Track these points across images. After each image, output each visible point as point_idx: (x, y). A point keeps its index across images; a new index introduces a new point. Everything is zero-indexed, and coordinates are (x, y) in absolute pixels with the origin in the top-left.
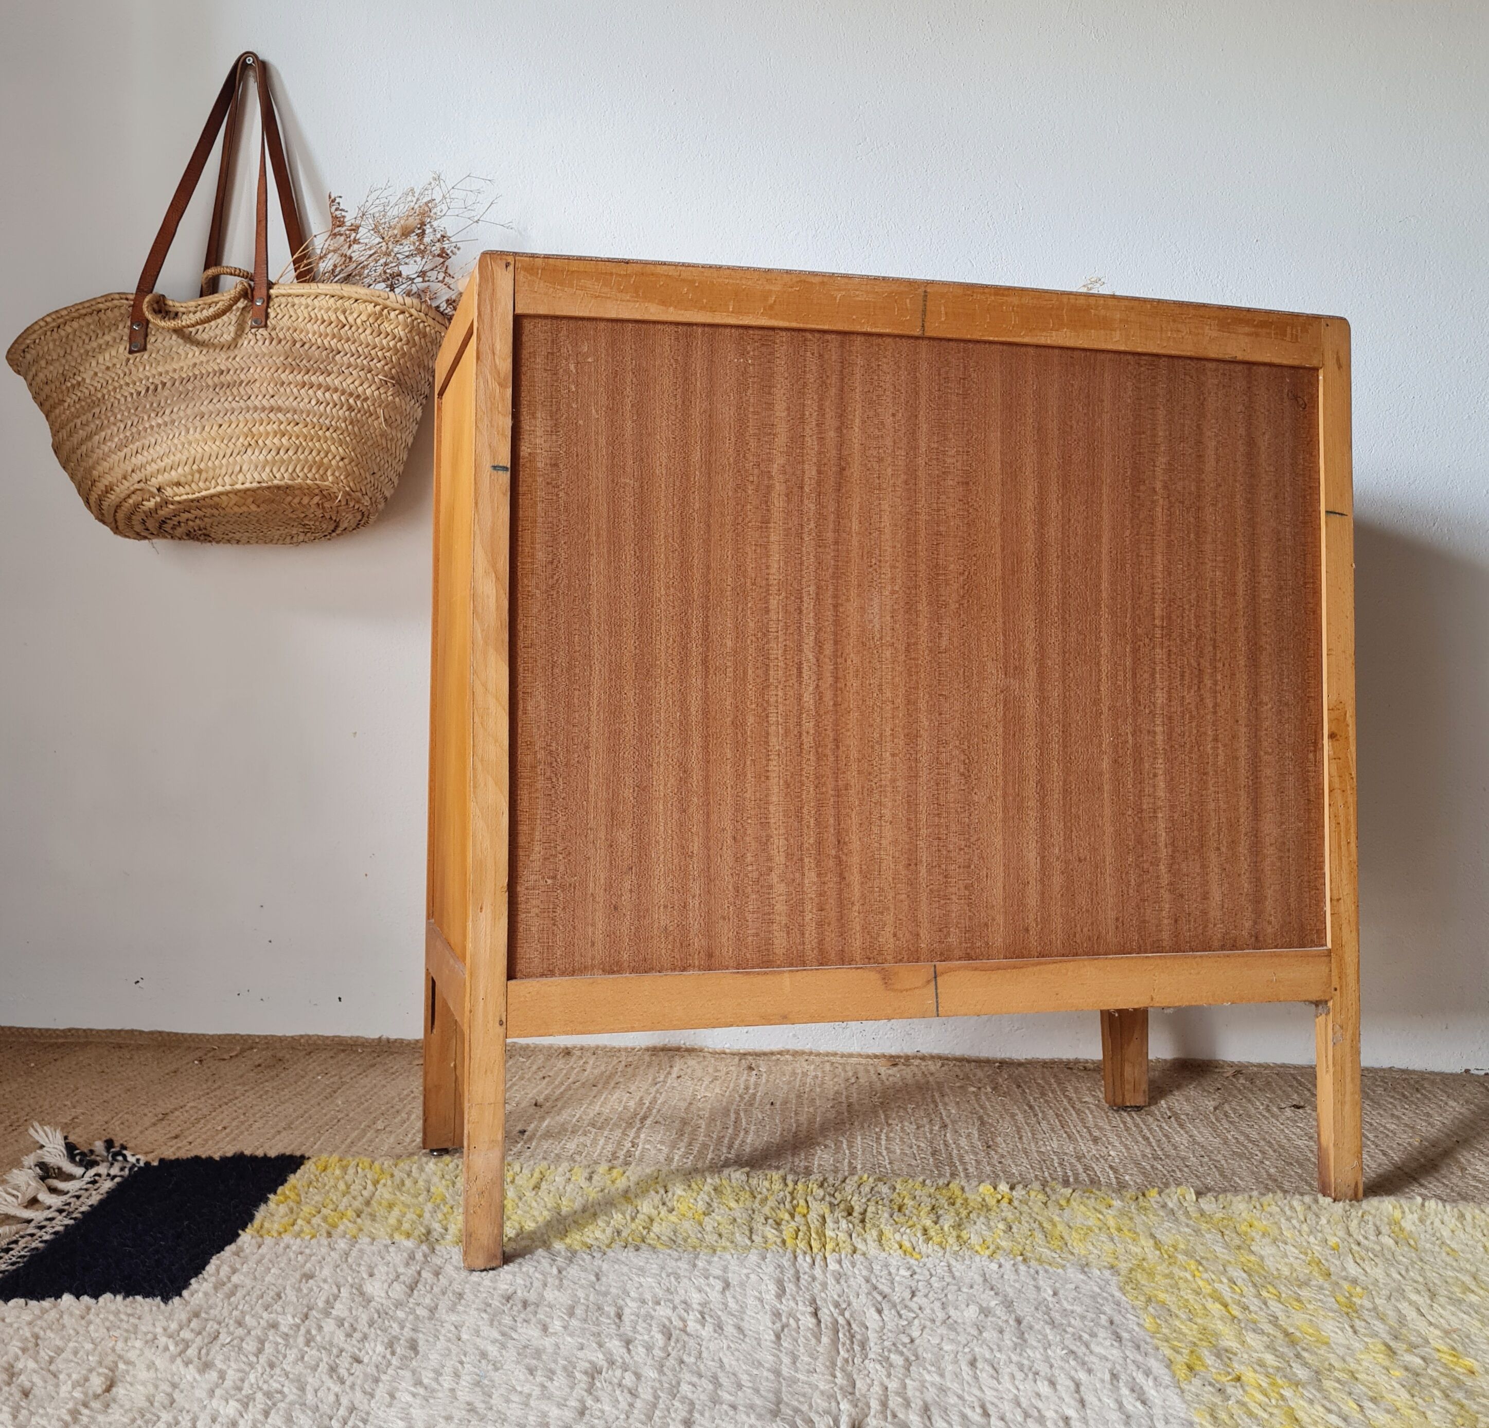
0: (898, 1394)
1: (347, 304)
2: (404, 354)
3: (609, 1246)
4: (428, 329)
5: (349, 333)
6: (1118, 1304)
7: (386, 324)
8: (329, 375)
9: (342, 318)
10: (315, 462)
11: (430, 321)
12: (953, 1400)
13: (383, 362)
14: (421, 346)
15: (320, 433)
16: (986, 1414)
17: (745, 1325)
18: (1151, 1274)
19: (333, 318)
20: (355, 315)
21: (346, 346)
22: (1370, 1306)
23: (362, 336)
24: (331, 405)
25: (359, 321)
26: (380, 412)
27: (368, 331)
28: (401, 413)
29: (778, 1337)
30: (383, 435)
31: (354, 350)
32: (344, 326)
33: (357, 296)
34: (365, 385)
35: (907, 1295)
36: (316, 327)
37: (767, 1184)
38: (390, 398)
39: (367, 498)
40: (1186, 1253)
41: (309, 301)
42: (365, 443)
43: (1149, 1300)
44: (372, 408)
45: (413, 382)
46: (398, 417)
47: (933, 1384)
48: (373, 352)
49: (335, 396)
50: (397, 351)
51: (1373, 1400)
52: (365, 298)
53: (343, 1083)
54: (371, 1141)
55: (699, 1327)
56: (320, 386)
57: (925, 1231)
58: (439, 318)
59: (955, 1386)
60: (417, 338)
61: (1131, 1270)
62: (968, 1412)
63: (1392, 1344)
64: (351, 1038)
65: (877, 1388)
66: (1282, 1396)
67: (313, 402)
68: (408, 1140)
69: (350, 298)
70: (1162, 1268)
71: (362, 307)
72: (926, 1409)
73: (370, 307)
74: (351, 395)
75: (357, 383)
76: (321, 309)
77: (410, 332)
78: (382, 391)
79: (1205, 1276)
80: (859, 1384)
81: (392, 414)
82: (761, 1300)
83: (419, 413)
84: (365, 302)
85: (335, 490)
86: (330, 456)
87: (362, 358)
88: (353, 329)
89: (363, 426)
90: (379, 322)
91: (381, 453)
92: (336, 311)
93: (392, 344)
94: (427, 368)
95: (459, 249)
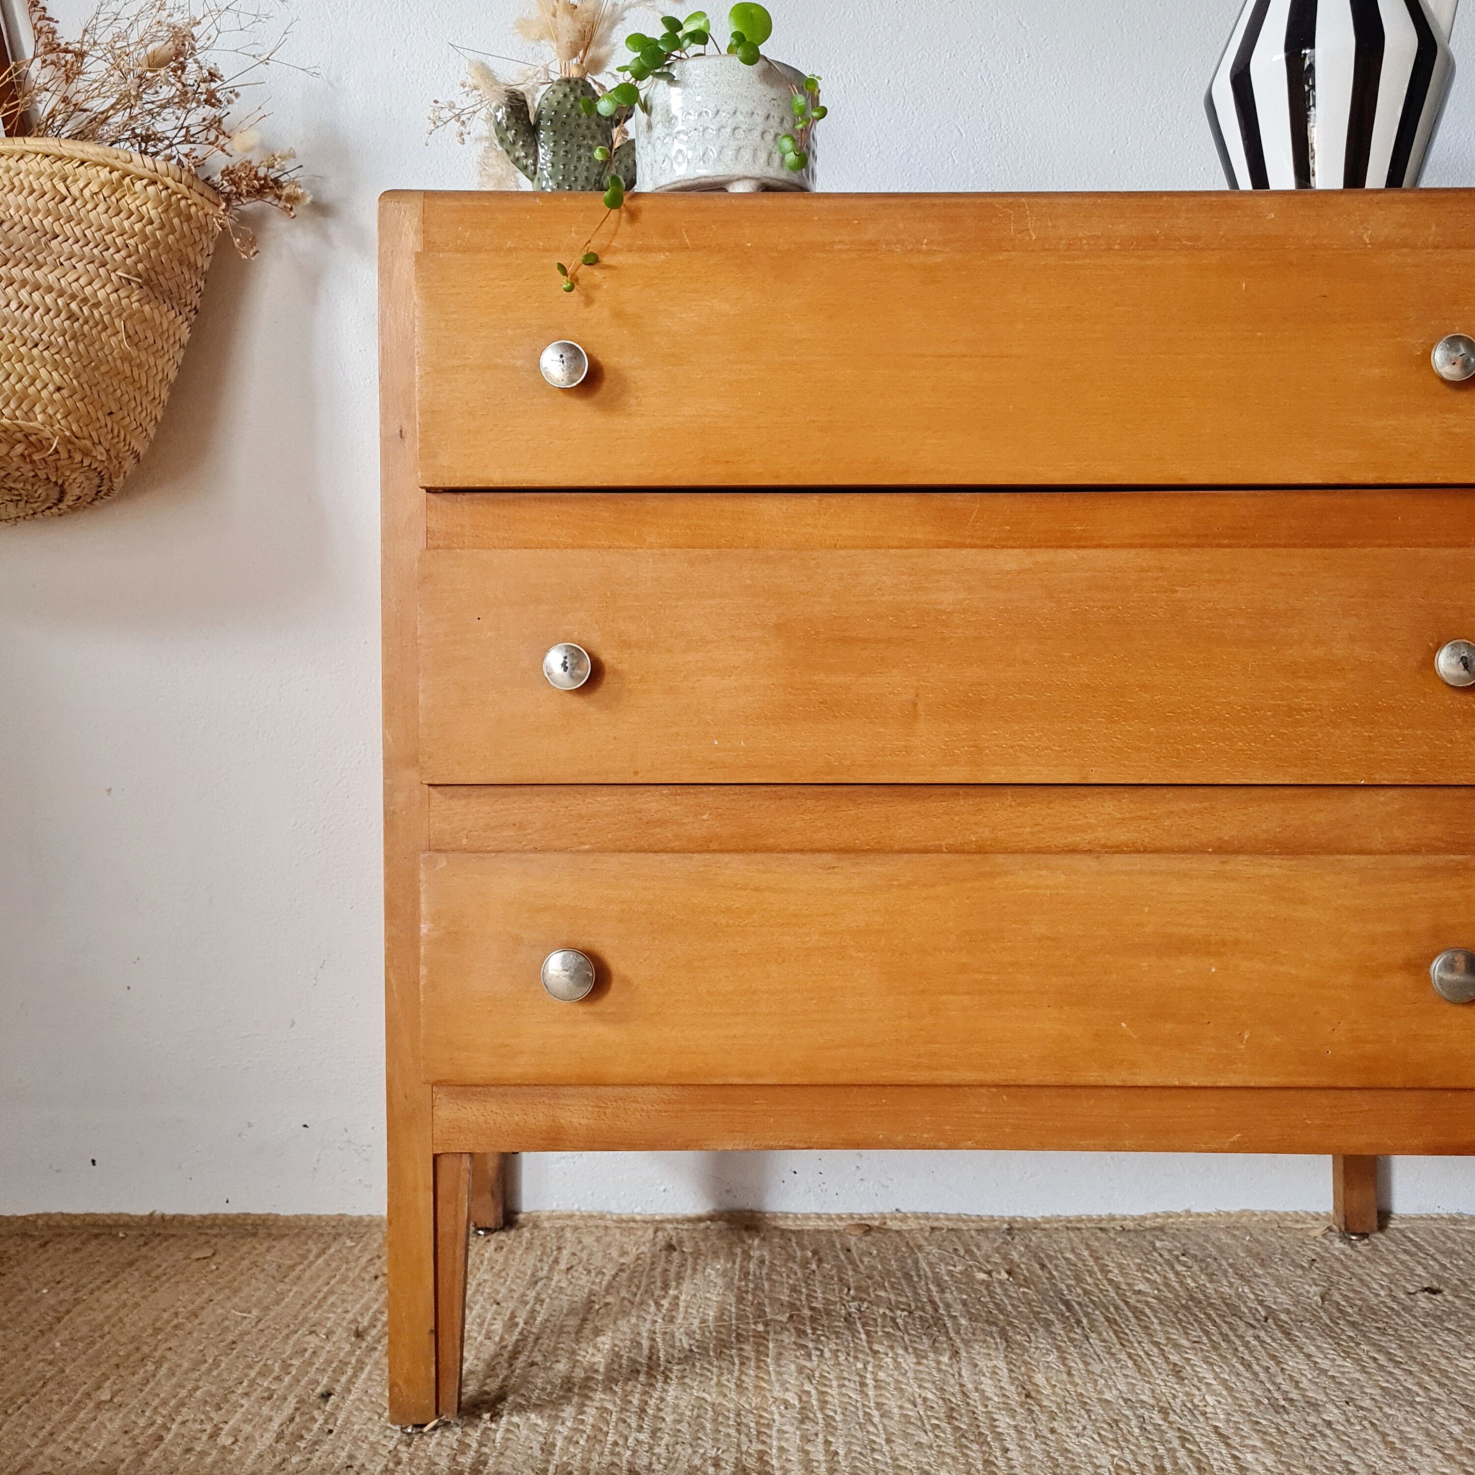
1: (69, 168)
2: (156, 244)
4: (193, 209)
5: (73, 209)
7: (128, 199)
8: (40, 267)
9: (61, 187)
10: (14, 392)
11: (196, 198)
13: (123, 253)
14: (183, 232)
15: (23, 350)
19: (48, 186)
20: (81, 184)
21: (67, 227)
23: (92, 215)
24: (41, 311)
25: (87, 193)
26: (119, 324)
27: (101, 208)
28: (153, 329)
30: (126, 357)
31: (79, 234)
32: (64, 199)
33: (84, 157)
34: (96, 285)
36: (21, 199)
38: (136, 305)
39: (100, 448)
41: (12, 162)
42: (96, 368)
44: (106, 318)
45: (172, 284)
46: (149, 334)
48: (108, 238)
49: (48, 299)
50: (145, 238)
52: (94, 159)
56: (24, 283)
58: (209, 193)
60: (176, 221)
64: (109, 1216)
67: (14, 305)
69: (72, 159)
71: (92, 172)
73: (104, 173)
74: (73, 297)
75: (82, 281)
76: (28, 173)
77: (166, 211)
78: (122, 293)
81: (138, 328)
83: (185, 334)
84: (96, 164)
85: (47, 432)
86: (39, 384)
87: (91, 245)
88: (78, 203)
89: (93, 344)
90: (118, 195)
91: (123, 386)
92: (51, 178)
93: (137, 227)
94: (193, 267)
95: (237, 95)
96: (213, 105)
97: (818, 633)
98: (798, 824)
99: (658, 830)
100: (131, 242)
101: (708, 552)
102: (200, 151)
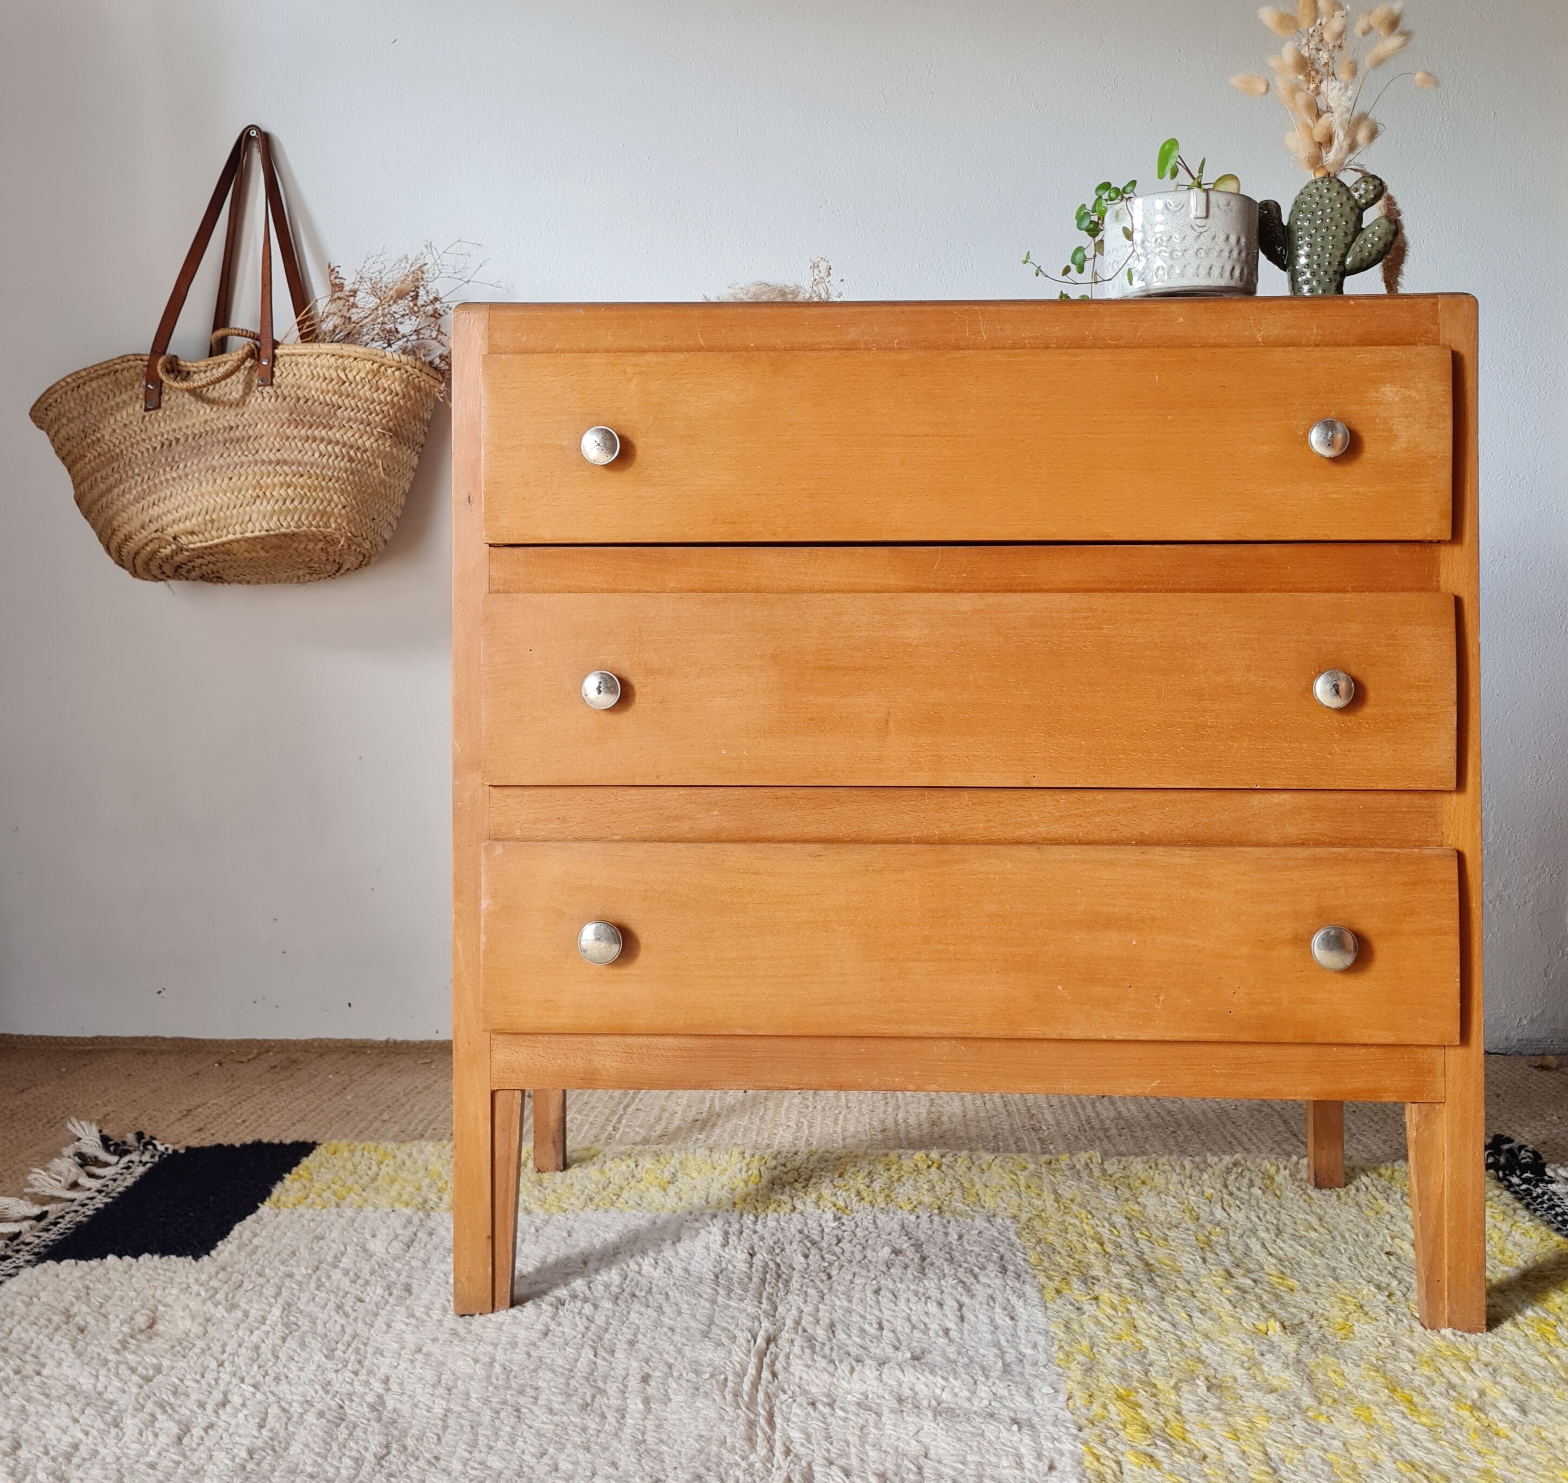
0: (810, 1315)
1: (346, 362)
2: (400, 408)
3: (582, 1209)
4: (422, 383)
5: (349, 389)
6: (1012, 1245)
7: (383, 380)
8: (331, 429)
9: (342, 375)
10: (319, 510)
11: (425, 377)
12: (856, 1318)
13: (381, 416)
14: (416, 400)
15: (323, 483)
16: (881, 1328)
17: (691, 1268)
18: (1046, 1222)
19: (334, 375)
20: (355, 372)
21: (346, 401)
22: (1223, 1241)
23: (361, 392)
24: (333, 457)
25: (358, 378)
26: (379, 461)
27: (367, 387)
28: (398, 463)
29: (717, 1277)
30: (382, 482)
31: (353, 405)
32: (344, 383)
33: (356, 355)
34: (365, 438)
35: (834, 1241)
36: (318, 384)
37: (727, 1157)
38: (388, 449)
39: (367, 541)
40: (1080, 1205)
41: (311, 360)
42: (365, 491)
43: (1039, 1241)
44: (371, 459)
45: (409, 433)
46: (396, 466)
47: (841, 1307)
48: (371, 407)
49: (337, 449)
50: (393, 405)
51: (1202, 1312)
52: (363, 356)
53: (352, 1081)
54: (377, 1130)
55: (651, 1270)
56: (322, 440)
57: (858, 1193)
58: (433, 373)
59: (860, 1309)
60: (412, 392)
61: (1029, 1220)
62: (867, 1327)
63: (1233, 1271)
64: (361, 1041)
65: (794, 1312)
66: (1128, 1310)
67: (317, 455)
68: (411, 1128)
69: (349, 357)
70: (1058, 1217)
71: (361, 364)
72: (832, 1325)
73: (369, 365)
74: (351, 447)
75: (357, 436)
76: (322, 367)
77: (406, 387)
78: (380, 442)
79: (1092, 1222)
80: (780, 1309)
81: (390, 463)
82: (708, 1249)
83: (415, 461)
84: (363, 359)
85: (337, 535)
86: (333, 505)
87: (361, 412)
88: (353, 385)
89: (363, 476)
90: (377, 378)
91: (380, 500)
92: (337, 368)
93: (389, 398)
94: (422, 420)
96: (436, 318)
102: (426, 342)
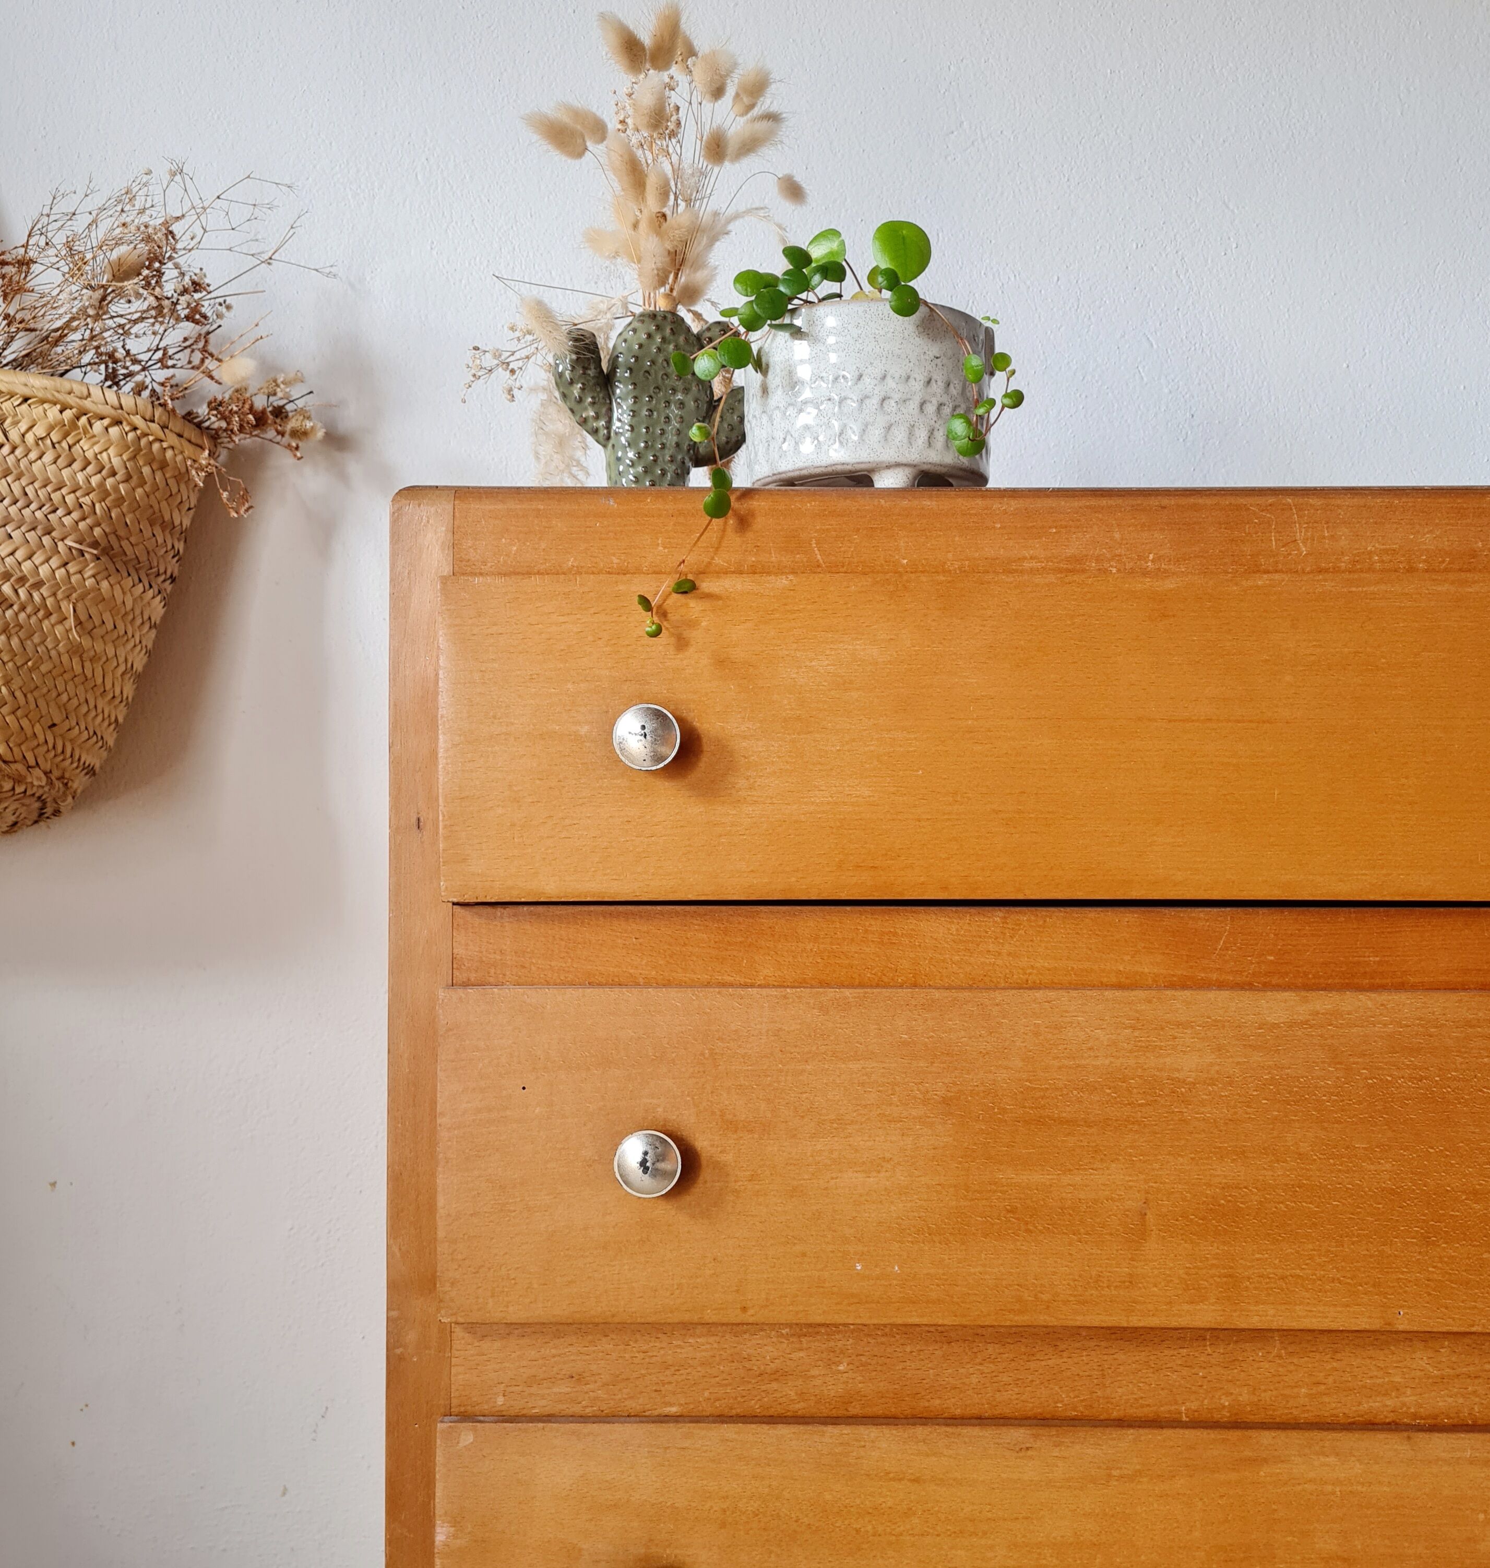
1: (7, 406)
2: (120, 501)
4: (169, 454)
7: (84, 444)
11: (172, 439)
13: (75, 515)
14: (155, 484)
20: (23, 427)
23: (36, 467)
25: (30, 438)
26: (67, 608)
27: (48, 457)
28: (113, 610)
30: (76, 650)
31: (17, 492)
33: (27, 392)
34: (38, 558)
38: (90, 583)
39: (37, 772)
42: (36, 668)
44: (50, 602)
45: (140, 551)
46: (107, 617)
48: (56, 496)
50: (105, 495)
52: (40, 394)
58: (190, 432)
60: (146, 470)
69: (11, 395)
71: (37, 411)
73: (53, 413)
74: (7, 577)
75: (20, 555)
77: (133, 458)
78: (72, 568)
81: (93, 611)
83: (157, 609)
84: (43, 402)
87: (33, 506)
88: (18, 452)
89: (30, 637)
90: (70, 440)
91: (70, 687)
93: (95, 481)
94: (168, 526)
95: (229, 308)
96: (197, 322)
97: (1003, 1111)
98: (974, 1379)
99: (775, 1385)
100: (86, 500)
101: (847, 992)
102: (181, 375)
